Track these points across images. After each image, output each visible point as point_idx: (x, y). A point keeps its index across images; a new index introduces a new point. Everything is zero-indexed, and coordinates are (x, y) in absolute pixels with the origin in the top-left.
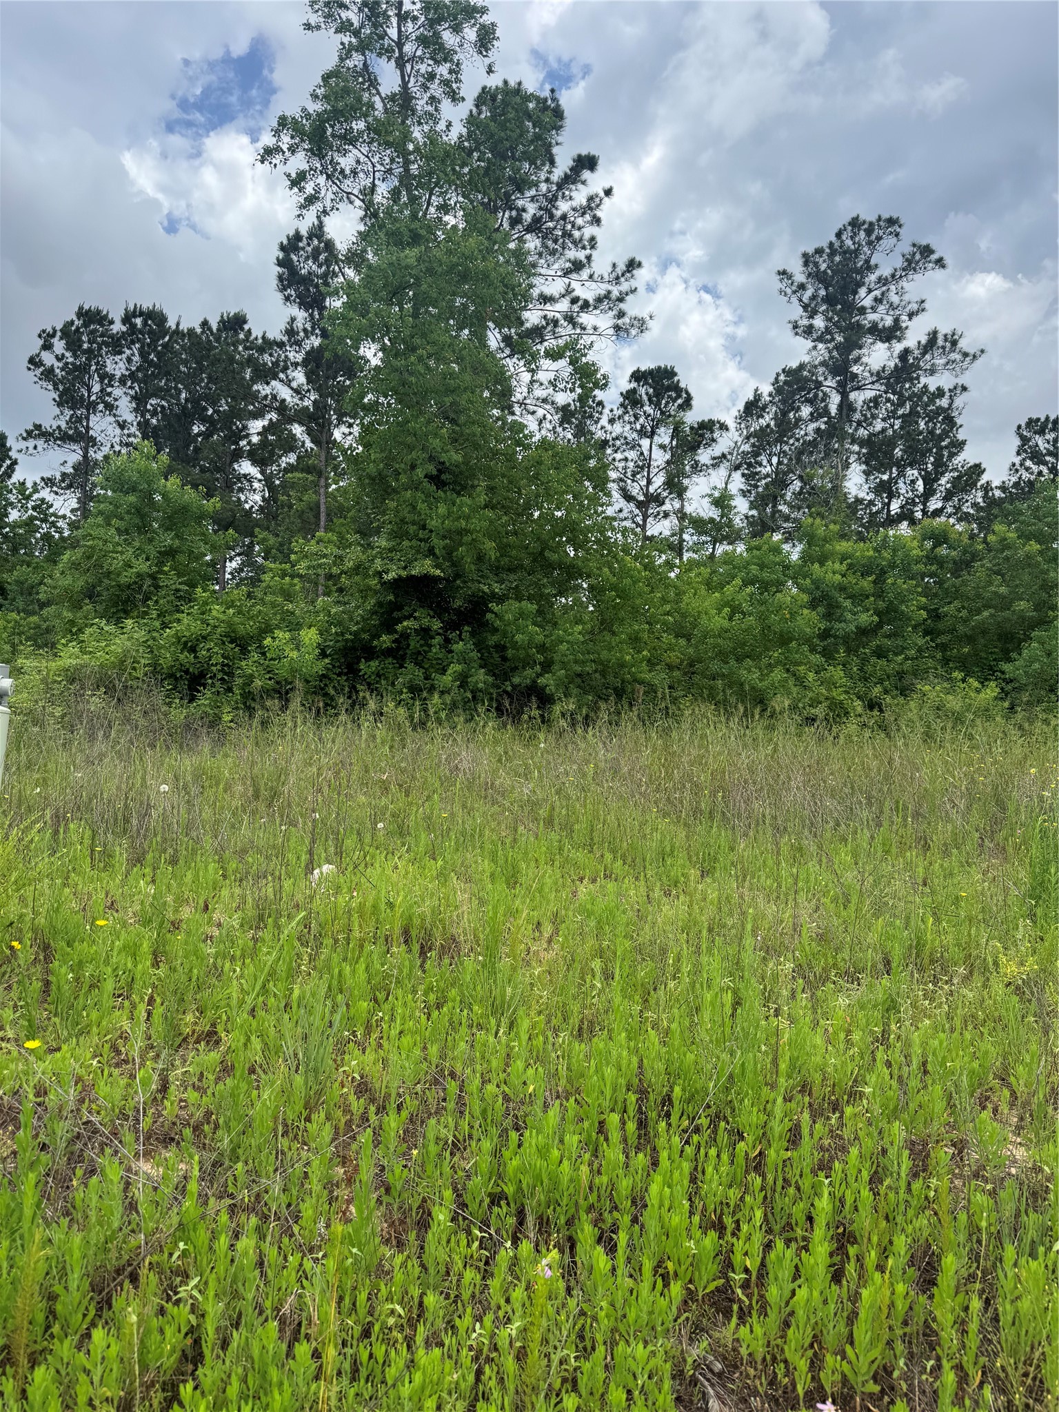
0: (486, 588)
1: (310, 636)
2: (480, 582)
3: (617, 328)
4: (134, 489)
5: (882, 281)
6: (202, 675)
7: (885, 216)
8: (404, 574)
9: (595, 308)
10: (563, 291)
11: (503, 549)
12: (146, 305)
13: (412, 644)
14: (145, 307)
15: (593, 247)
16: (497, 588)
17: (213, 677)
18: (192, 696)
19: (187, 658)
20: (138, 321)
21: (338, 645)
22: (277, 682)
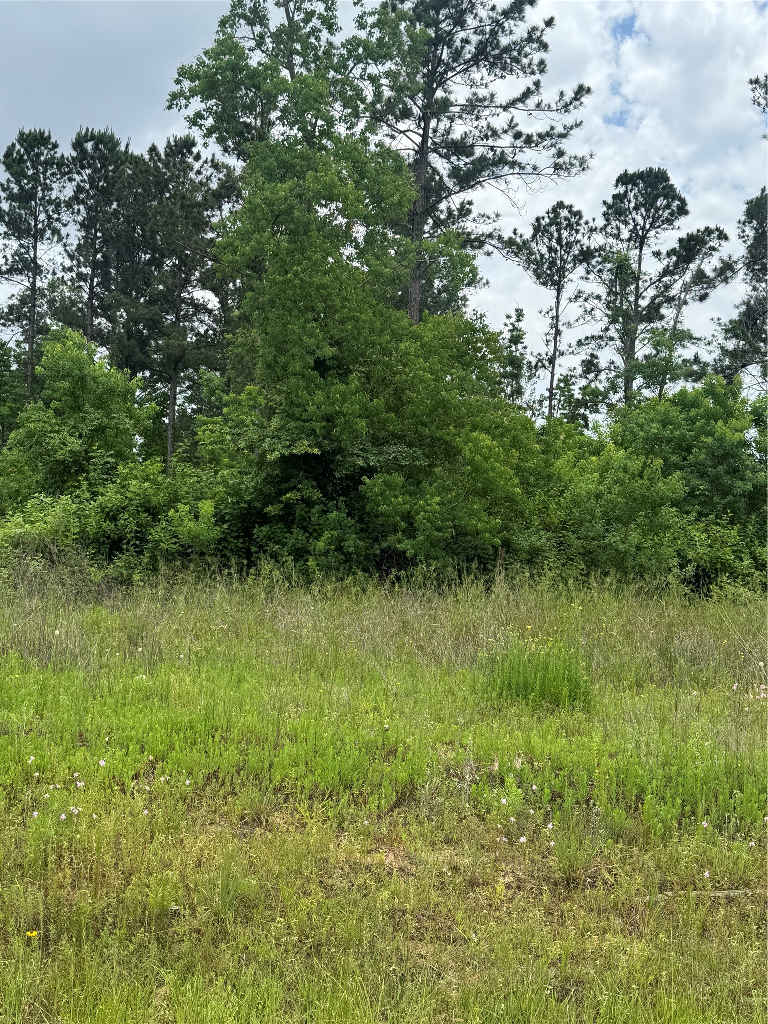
0: (362, 463)
1: (207, 508)
2: (358, 456)
4: (68, 376)
6: (120, 541)
8: (287, 453)
9: (537, 146)
10: (506, 127)
12: (99, 128)
13: (298, 512)
14: (97, 131)
15: (542, 71)
16: (374, 461)
17: (128, 543)
18: (110, 559)
19: (108, 526)
20: (89, 146)
21: (235, 513)
22: (182, 546)
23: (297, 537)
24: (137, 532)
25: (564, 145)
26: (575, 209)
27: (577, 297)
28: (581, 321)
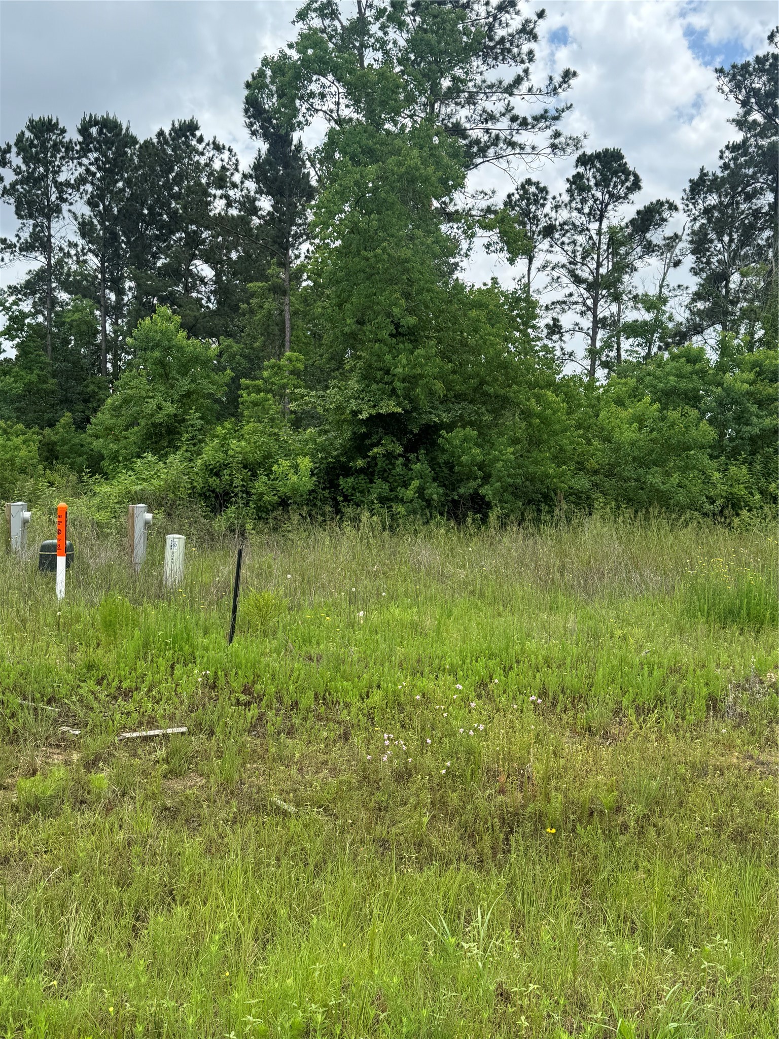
0: (436, 419)
1: (305, 463)
2: (431, 413)
3: (554, 147)
4: (157, 345)
6: (227, 494)
8: (374, 412)
9: (533, 127)
10: (503, 111)
12: (100, 114)
13: (380, 464)
14: (99, 118)
15: (531, 60)
16: (446, 418)
17: (236, 495)
19: (213, 481)
20: (94, 131)
21: (322, 467)
22: (279, 497)
23: (380, 487)
24: (243, 486)
25: (558, 126)
26: (542, 185)
27: (544, 267)
28: (549, 288)
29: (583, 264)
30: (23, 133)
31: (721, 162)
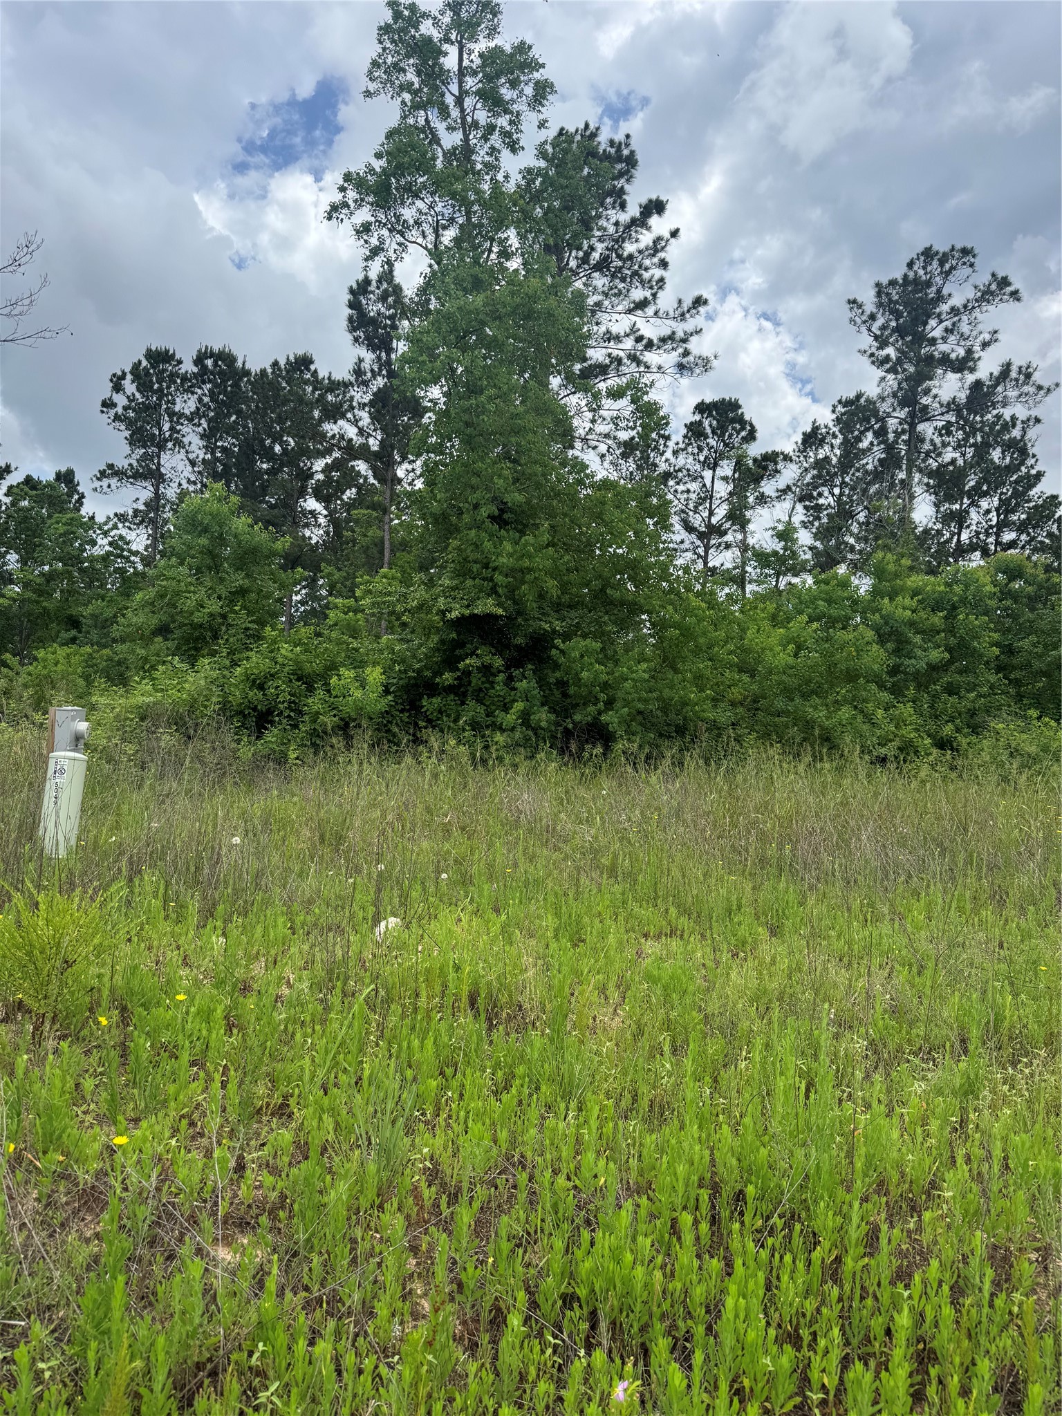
0: (547, 627)
1: (375, 675)
2: (541, 620)
3: (681, 367)
4: (206, 530)
5: (954, 311)
6: (270, 712)
7: (959, 246)
8: (467, 612)
9: (659, 348)
10: (628, 331)
11: (564, 587)
12: (217, 347)
13: (474, 681)
14: (216, 350)
15: (660, 287)
16: (558, 626)
17: (280, 714)
18: (259, 733)
19: (256, 695)
20: (209, 362)
21: (401, 682)
22: (342, 719)
23: (473, 710)
24: (290, 702)
25: (686, 347)
29: (695, 512)
30: (140, 362)
31: (834, 416)
